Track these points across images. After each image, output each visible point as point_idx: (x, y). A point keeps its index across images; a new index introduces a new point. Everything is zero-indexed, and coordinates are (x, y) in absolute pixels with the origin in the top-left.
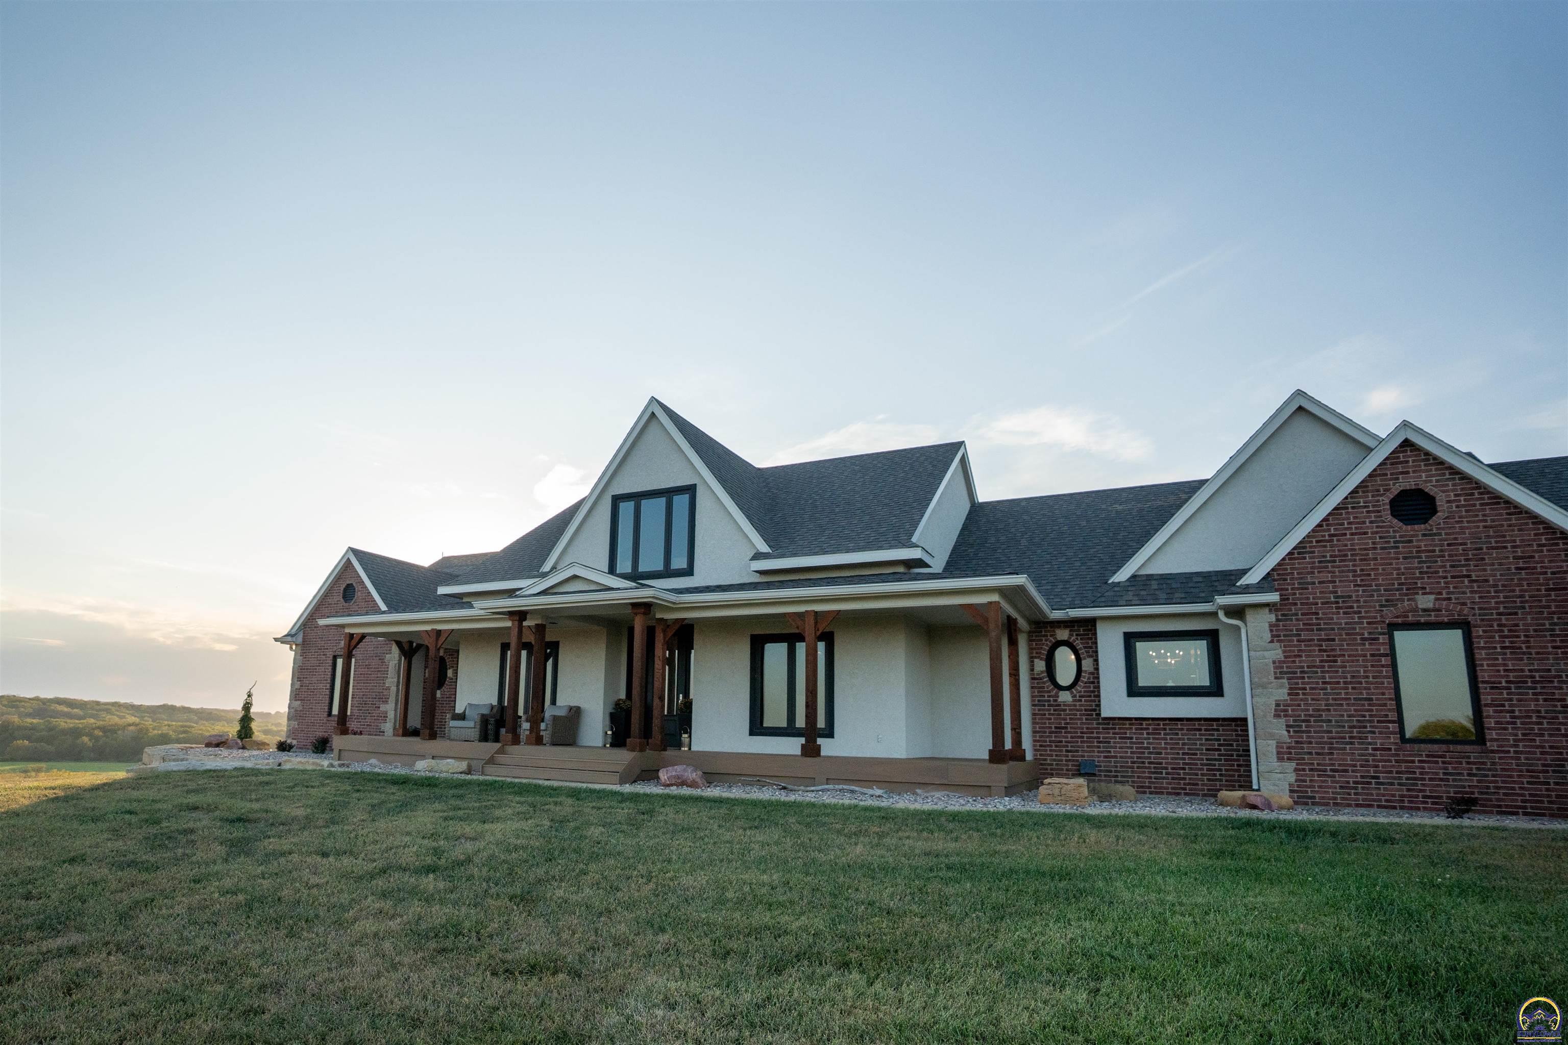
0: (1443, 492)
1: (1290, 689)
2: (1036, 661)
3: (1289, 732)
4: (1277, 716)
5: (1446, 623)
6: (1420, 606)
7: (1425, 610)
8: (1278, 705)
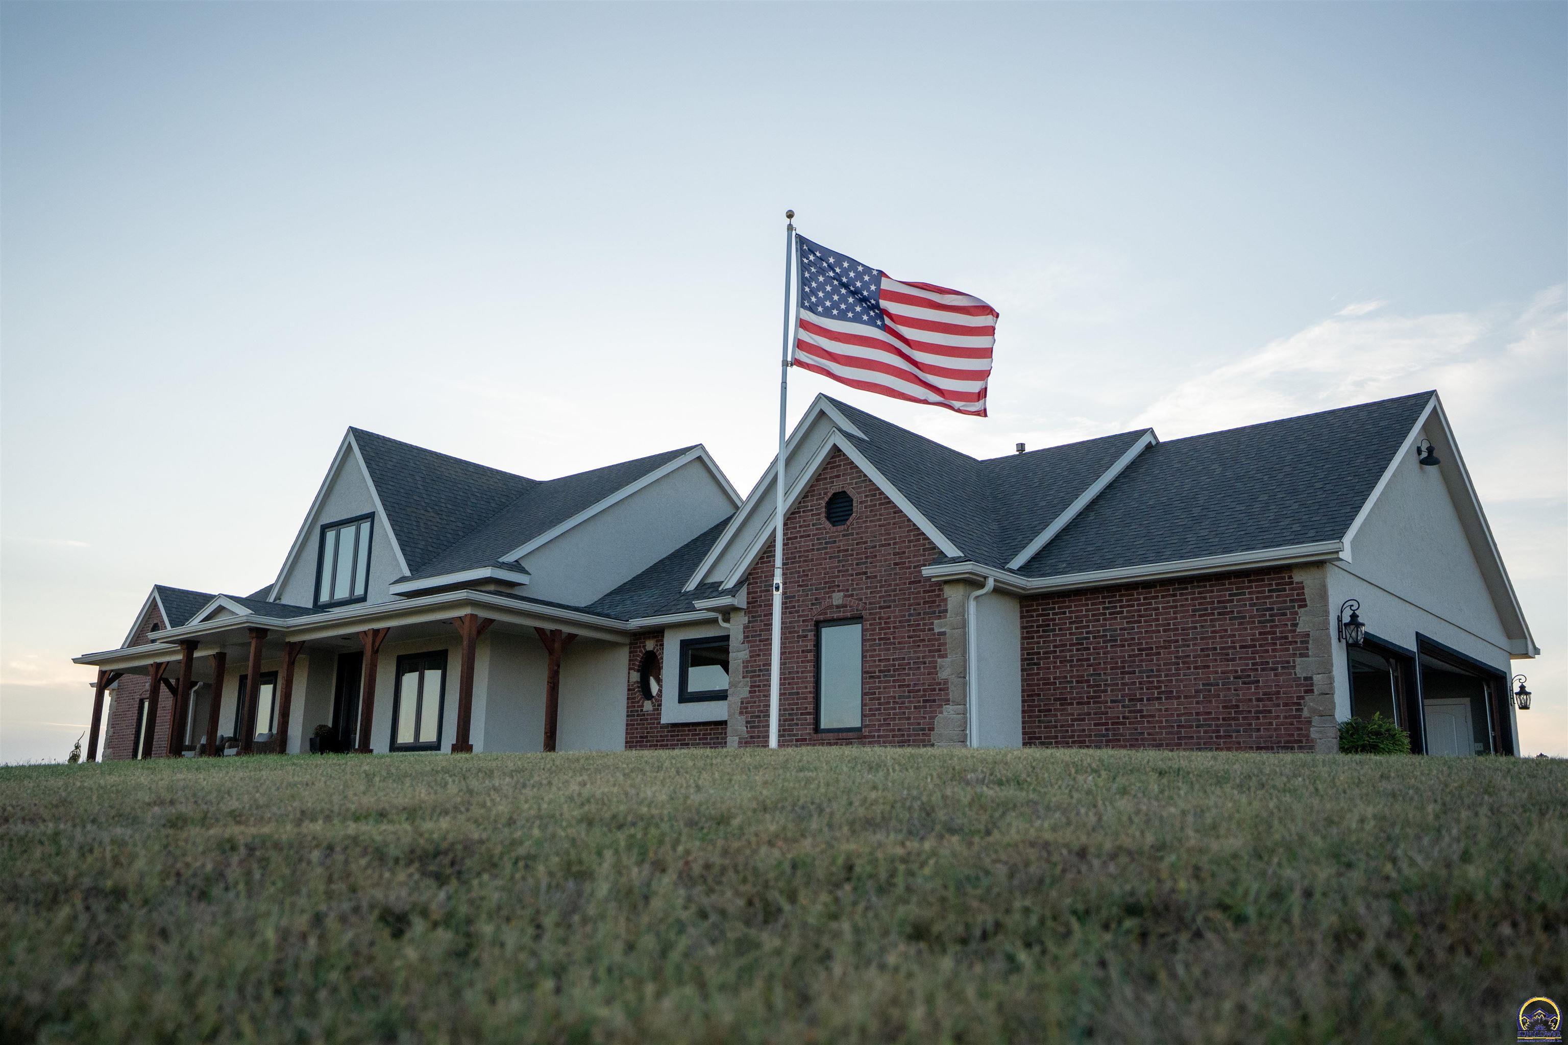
0: (859, 493)
1: (752, 687)
2: (632, 672)
3: (747, 727)
4: (741, 713)
5: (850, 619)
6: (834, 604)
7: (838, 607)
8: (742, 703)
